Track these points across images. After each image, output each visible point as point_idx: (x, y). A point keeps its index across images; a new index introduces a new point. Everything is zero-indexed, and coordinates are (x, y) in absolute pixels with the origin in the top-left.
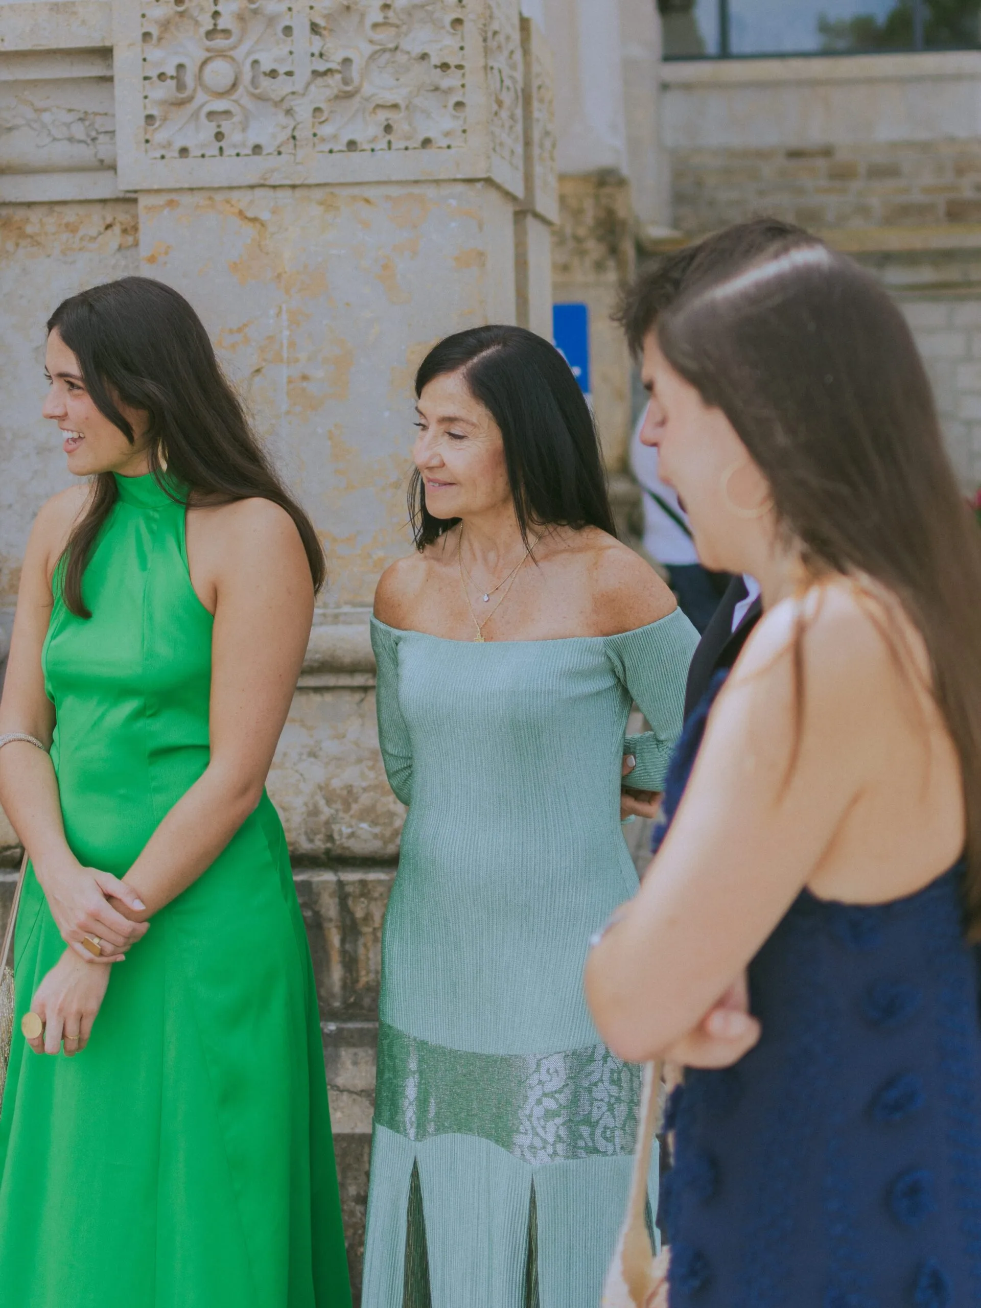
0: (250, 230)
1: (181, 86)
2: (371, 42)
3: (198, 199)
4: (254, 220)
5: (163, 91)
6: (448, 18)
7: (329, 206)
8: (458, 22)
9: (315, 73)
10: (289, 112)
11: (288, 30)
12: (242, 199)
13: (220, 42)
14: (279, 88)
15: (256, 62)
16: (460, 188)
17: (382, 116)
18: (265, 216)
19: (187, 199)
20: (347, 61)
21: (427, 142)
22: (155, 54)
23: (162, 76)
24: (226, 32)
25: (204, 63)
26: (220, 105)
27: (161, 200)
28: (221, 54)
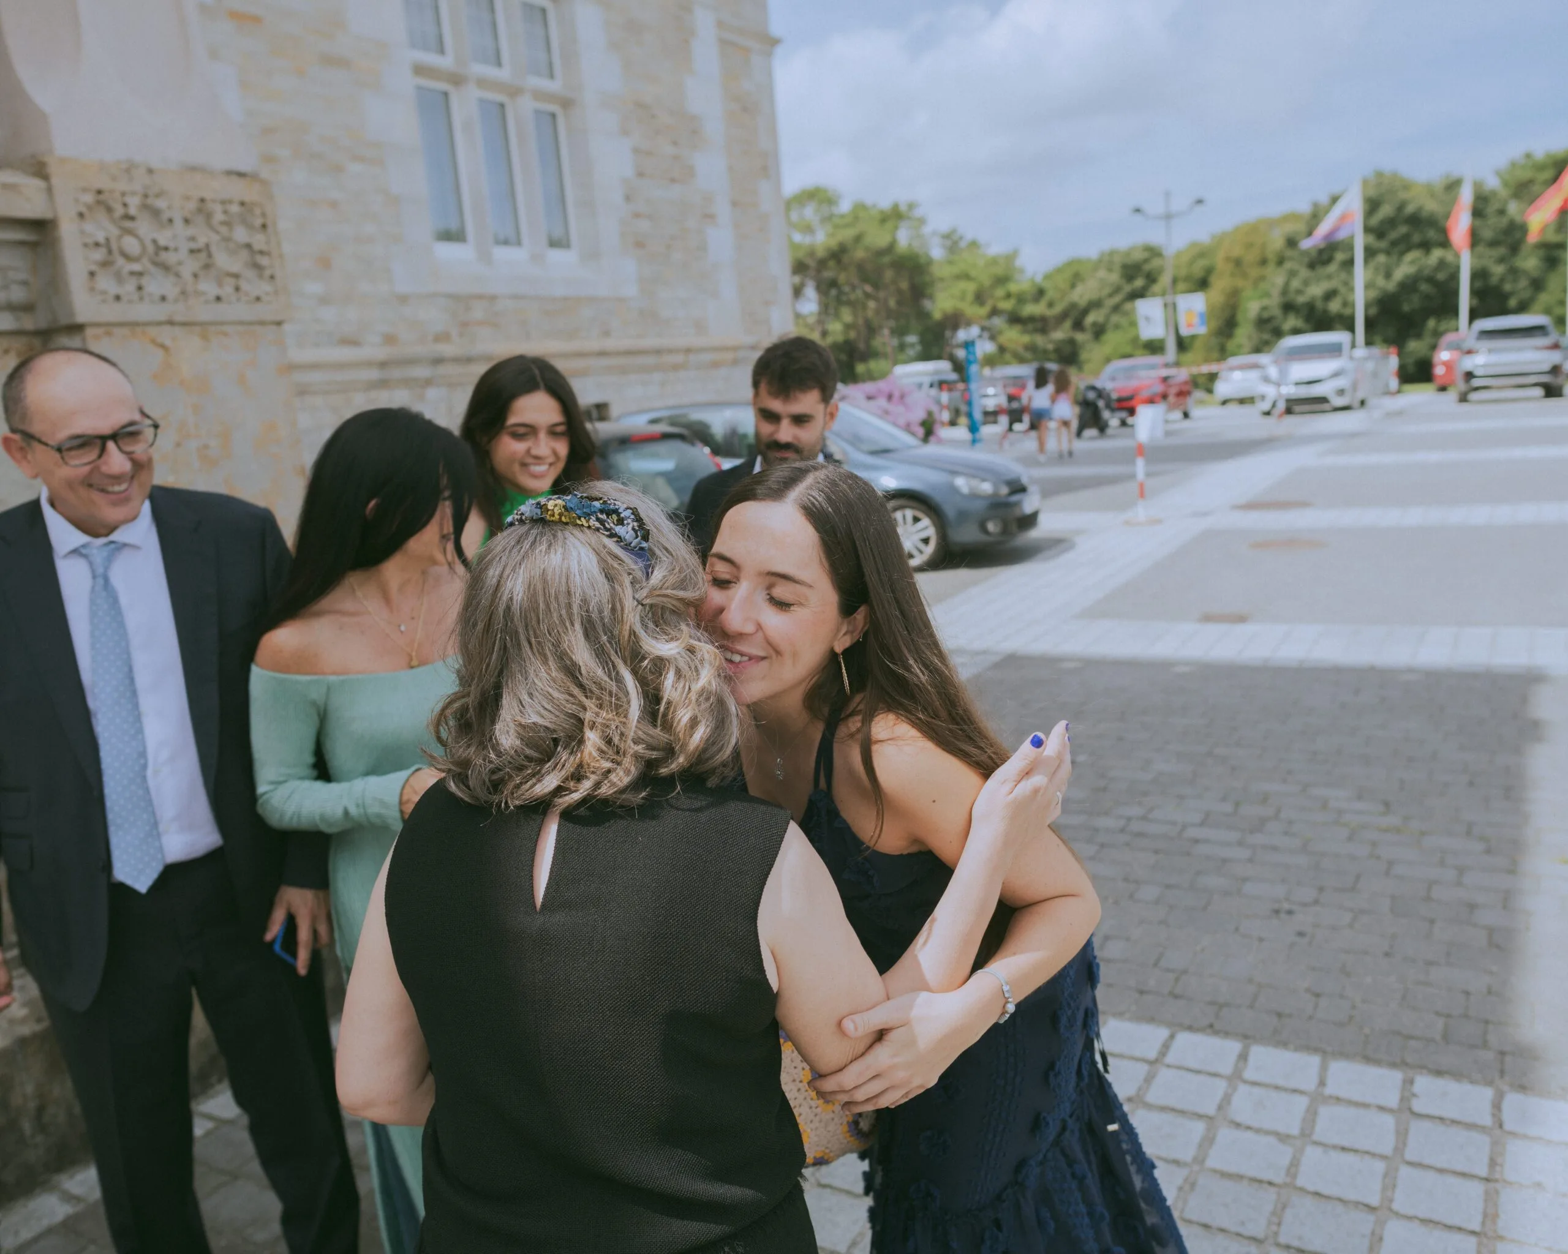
0: (160, 353)
1: (110, 252)
2: (217, 232)
3: (125, 331)
4: (163, 346)
5: (99, 255)
6: (258, 222)
7: (205, 337)
8: (264, 226)
9: (192, 251)
10: (177, 275)
11: (170, 221)
12: (153, 331)
13: (128, 224)
14: (170, 258)
15: (154, 241)
16: (274, 327)
17: (231, 281)
18: (168, 342)
19: (117, 331)
20: (207, 246)
21: (258, 299)
22: (89, 227)
23: (97, 245)
24: (132, 218)
25: (120, 237)
26: (136, 267)
27: (100, 331)
28: (130, 232)
